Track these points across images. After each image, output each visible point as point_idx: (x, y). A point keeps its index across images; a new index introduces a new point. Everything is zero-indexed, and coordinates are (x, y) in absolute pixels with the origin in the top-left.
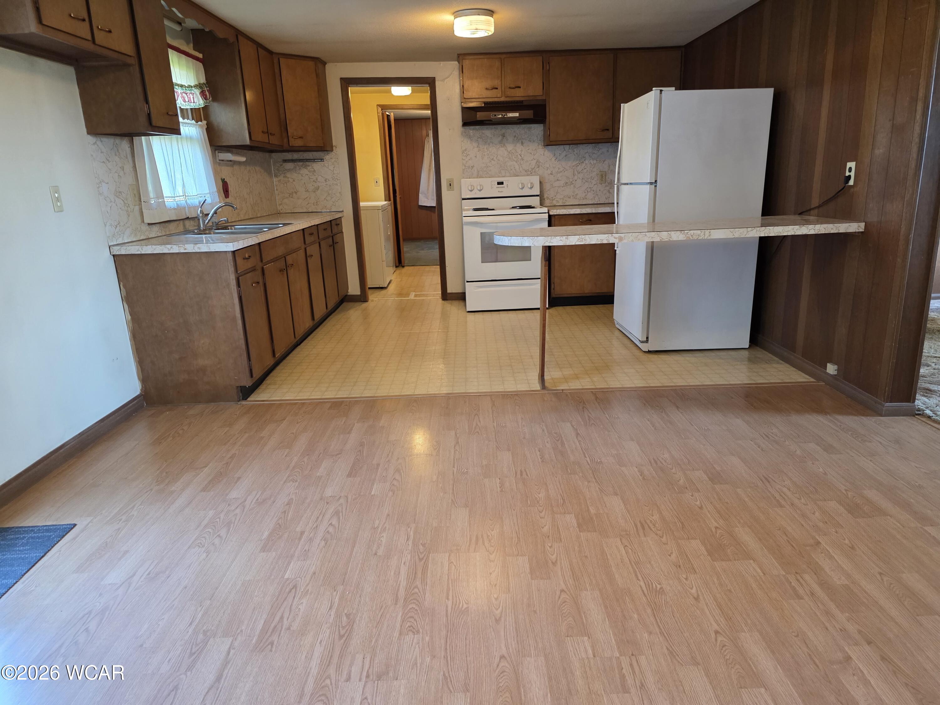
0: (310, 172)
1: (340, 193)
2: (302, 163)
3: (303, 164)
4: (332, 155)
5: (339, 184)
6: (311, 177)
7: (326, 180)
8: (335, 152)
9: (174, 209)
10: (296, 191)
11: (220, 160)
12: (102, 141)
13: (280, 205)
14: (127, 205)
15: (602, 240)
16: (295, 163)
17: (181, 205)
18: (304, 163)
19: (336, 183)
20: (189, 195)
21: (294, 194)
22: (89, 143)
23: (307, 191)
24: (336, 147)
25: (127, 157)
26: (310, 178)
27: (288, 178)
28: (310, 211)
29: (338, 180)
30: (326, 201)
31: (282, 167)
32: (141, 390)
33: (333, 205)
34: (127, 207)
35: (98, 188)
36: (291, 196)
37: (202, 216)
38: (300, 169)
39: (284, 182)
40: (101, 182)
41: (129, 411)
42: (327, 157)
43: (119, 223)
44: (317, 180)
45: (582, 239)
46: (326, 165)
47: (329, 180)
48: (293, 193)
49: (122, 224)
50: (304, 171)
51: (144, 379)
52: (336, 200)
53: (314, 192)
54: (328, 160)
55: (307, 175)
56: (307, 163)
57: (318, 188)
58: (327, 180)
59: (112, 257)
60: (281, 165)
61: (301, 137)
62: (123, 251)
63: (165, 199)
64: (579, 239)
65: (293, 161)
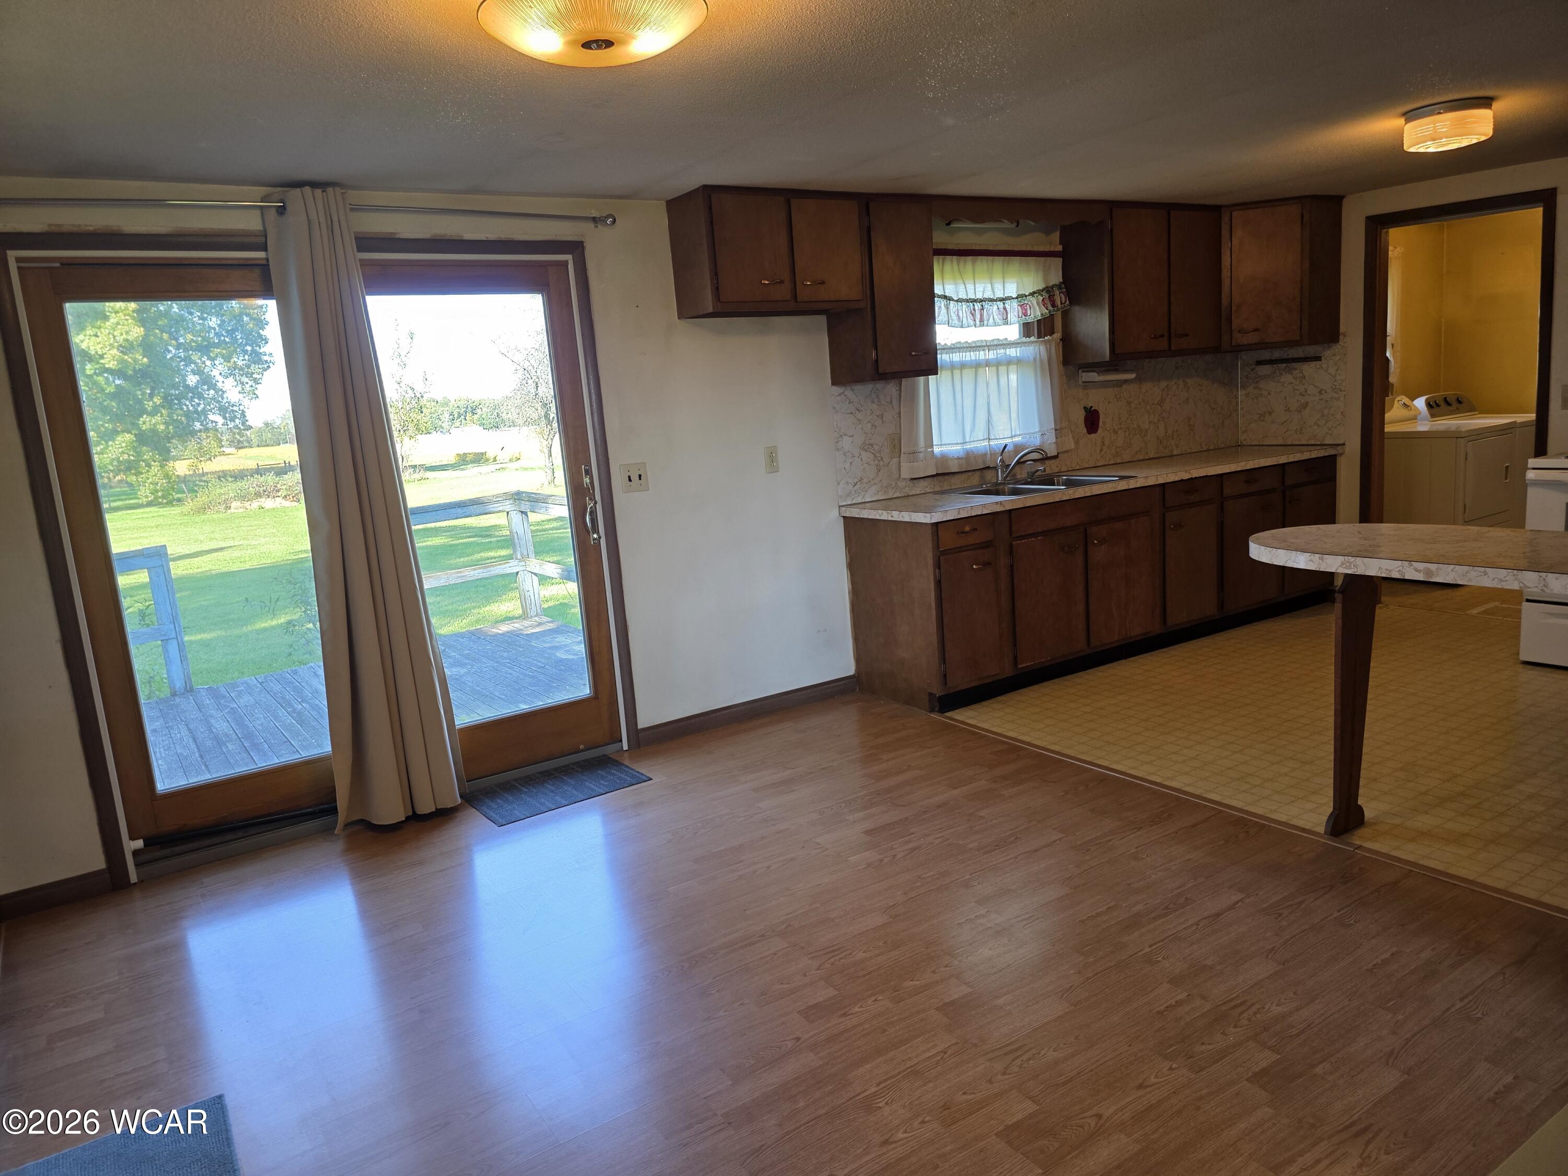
0: (1295, 378)
1: (1342, 413)
2: (1285, 365)
3: (1287, 366)
4: (1336, 348)
5: (1342, 399)
6: (1296, 387)
7: (1320, 393)
8: (1342, 344)
9: (958, 458)
10: (1271, 411)
11: (1083, 382)
12: (853, 390)
13: (1243, 433)
14: (879, 458)
15: (1390, 571)
16: (1275, 366)
17: (973, 452)
18: (1289, 365)
19: (1338, 396)
20: (998, 437)
21: (1267, 416)
22: (832, 395)
23: (1288, 410)
24: (1345, 336)
25: (891, 402)
26: (1295, 390)
27: (1261, 389)
28: (1289, 443)
29: (1341, 391)
30: (1316, 427)
31: (1254, 372)
32: (856, 671)
33: (1327, 433)
34: (879, 461)
35: (836, 443)
36: (1262, 418)
37: (1001, 466)
38: (1281, 374)
39: (1253, 397)
40: (841, 436)
41: (828, 691)
42: (1328, 353)
43: (862, 479)
44: (1306, 391)
45: (1351, 563)
46: (1325, 366)
47: (1326, 392)
48: (1265, 413)
49: (865, 480)
50: (1287, 378)
51: (858, 660)
52: (1334, 425)
53: (1300, 412)
54: (1328, 358)
55: (1292, 383)
56: (1293, 364)
57: (1305, 406)
58: (1323, 392)
59: (842, 518)
60: (1253, 370)
61: (1256, 330)
62: (855, 513)
63: (934, 447)
64: (1343, 564)
65: (1271, 362)
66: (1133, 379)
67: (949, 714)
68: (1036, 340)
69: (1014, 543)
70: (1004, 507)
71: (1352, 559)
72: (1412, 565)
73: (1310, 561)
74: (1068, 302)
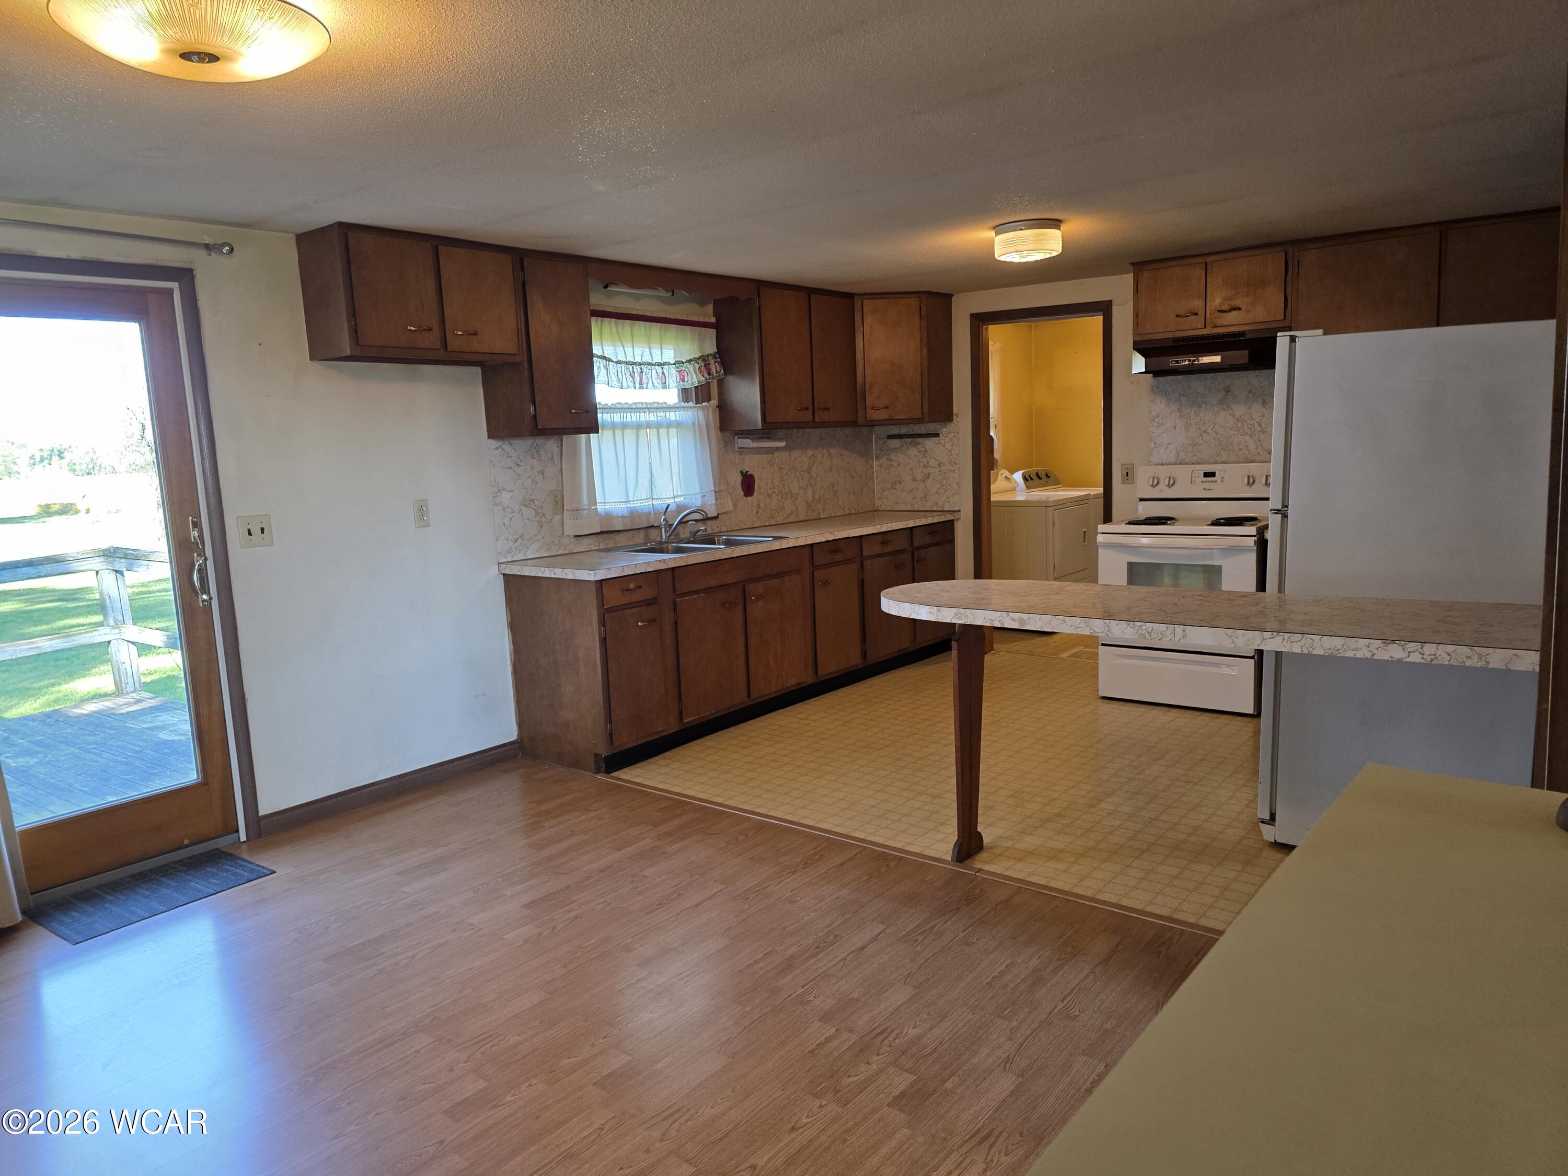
0: (920, 452)
1: (957, 483)
2: (910, 440)
3: (912, 441)
4: (951, 426)
5: (957, 471)
6: (921, 460)
7: (939, 465)
8: (956, 423)
9: (622, 517)
10: (901, 480)
11: (739, 448)
12: (511, 444)
13: (879, 499)
14: (541, 514)
15: (993, 621)
16: (903, 440)
17: (637, 511)
18: (914, 440)
19: (953, 468)
20: (660, 497)
21: (898, 484)
22: (489, 448)
23: (914, 480)
24: (957, 416)
25: (552, 459)
26: (919, 462)
27: (892, 461)
28: (916, 509)
29: (956, 464)
30: (937, 495)
31: (886, 445)
32: (518, 736)
33: (947, 501)
34: (541, 517)
35: (494, 497)
36: (893, 487)
37: (664, 525)
38: (908, 448)
39: (886, 467)
40: (499, 491)
41: (487, 759)
42: (944, 431)
43: (523, 535)
44: (928, 464)
45: (962, 614)
46: (942, 442)
47: (944, 465)
48: (896, 482)
49: (526, 537)
50: (913, 451)
51: (521, 724)
52: (952, 494)
53: (924, 481)
54: (945, 435)
55: (917, 456)
56: (917, 439)
57: (928, 476)
58: (942, 465)
59: (502, 576)
60: (885, 443)
61: (887, 407)
62: (515, 570)
63: (598, 505)
65: (899, 436)
66: (783, 447)
67: (615, 774)
68: (694, 405)
69: (677, 600)
70: (667, 565)
71: (963, 611)
72: (1009, 615)
73: (930, 612)
74: (722, 372)
